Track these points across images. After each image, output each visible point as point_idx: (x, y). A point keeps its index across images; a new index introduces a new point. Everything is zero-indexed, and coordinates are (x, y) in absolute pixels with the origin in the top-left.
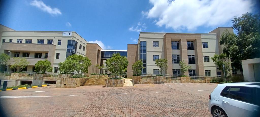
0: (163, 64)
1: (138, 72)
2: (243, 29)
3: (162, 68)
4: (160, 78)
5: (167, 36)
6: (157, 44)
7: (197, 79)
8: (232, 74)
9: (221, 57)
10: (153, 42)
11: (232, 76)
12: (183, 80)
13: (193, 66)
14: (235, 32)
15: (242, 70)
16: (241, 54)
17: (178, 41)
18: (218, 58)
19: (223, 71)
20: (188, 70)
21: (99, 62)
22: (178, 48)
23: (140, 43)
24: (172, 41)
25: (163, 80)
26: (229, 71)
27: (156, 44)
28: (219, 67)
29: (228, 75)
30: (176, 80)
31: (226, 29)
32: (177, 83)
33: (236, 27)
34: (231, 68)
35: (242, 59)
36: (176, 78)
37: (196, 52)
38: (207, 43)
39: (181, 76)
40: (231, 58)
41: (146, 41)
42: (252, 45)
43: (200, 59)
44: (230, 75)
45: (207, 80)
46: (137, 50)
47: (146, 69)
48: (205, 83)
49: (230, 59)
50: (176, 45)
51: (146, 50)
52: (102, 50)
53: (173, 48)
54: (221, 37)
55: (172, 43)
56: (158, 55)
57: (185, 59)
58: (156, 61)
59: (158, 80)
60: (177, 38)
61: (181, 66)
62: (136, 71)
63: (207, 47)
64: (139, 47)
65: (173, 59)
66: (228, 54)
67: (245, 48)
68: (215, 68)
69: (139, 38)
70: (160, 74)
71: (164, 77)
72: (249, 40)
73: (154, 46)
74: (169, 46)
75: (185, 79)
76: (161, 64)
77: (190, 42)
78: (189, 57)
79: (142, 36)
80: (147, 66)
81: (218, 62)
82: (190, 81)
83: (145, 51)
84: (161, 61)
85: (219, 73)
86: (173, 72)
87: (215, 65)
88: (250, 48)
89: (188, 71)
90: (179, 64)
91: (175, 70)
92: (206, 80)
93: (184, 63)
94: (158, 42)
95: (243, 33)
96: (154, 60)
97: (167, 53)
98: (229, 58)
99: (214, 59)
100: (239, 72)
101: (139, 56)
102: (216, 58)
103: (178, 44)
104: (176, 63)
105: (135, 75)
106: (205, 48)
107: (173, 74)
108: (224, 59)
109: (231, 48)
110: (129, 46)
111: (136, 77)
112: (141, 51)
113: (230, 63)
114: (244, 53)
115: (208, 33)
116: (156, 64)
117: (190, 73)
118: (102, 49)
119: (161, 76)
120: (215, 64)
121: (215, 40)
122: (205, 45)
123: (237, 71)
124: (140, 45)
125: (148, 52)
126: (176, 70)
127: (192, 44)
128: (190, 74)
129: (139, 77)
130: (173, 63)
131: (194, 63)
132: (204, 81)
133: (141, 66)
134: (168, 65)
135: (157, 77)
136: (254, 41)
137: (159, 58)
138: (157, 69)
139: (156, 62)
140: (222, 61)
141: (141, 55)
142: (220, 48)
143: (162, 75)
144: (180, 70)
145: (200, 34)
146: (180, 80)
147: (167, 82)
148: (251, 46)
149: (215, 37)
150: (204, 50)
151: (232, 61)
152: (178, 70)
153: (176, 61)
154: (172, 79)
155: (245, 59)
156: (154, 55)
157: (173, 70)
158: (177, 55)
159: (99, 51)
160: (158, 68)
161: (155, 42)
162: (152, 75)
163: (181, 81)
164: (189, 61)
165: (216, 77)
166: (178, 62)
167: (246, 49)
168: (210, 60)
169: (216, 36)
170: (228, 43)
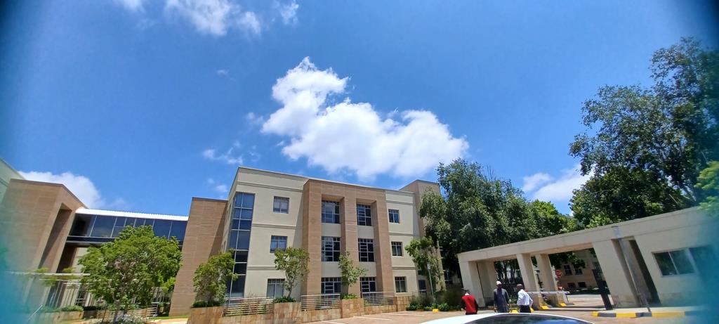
0: (297, 263)
1: (213, 293)
2: (455, 190)
3: (293, 275)
4: (283, 307)
5: (312, 186)
6: (284, 206)
7: (377, 303)
8: (444, 285)
9: (424, 245)
10: (275, 197)
11: (445, 289)
12: (346, 311)
13: (369, 269)
14: (443, 193)
15: (460, 276)
16: (455, 240)
17: (338, 203)
18: (419, 249)
19: (429, 279)
20: (358, 278)
21: (54, 256)
22: (337, 221)
23: (234, 199)
24: (322, 201)
25: (292, 313)
26: (439, 277)
27: (281, 204)
28: (420, 269)
29: (438, 288)
30: (329, 311)
31: (428, 185)
32: (330, 318)
33: (443, 183)
34: (442, 271)
35: (459, 252)
36: (330, 304)
37: (376, 232)
38: (397, 211)
39: (342, 298)
40: (441, 249)
41: (253, 195)
42: (471, 221)
43: (385, 248)
44: (442, 287)
45: (399, 303)
46: (222, 219)
47: (242, 280)
48: (395, 314)
49: (439, 250)
50: (334, 213)
51: (251, 222)
52: (81, 211)
53: (326, 218)
54: (422, 202)
55: (323, 206)
56: (285, 238)
57: (352, 250)
58: (276, 255)
59: (277, 316)
60: (336, 193)
61: (343, 268)
62: (208, 289)
63: (397, 221)
64: (230, 210)
65: (323, 249)
66: (435, 239)
67: (462, 227)
68: (414, 272)
69: (235, 183)
70: (286, 293)
71: (296, 304)
72: (465, 211)
73: (275, 210)
74: (316, 212)
75: (352, 306)
76: (292, 264)
77: (363, 206)
78: (361, 244)
79: (243, 177)
80: (248, 272)
81: (419, 257)
82: (362, 309)
83: (247, 224)
84: (292, 255)
85: (422, 285)
86: (323, 285)
87: (413, 265)
88: (469, 227)
89: (358, 282)
90: (338, 262)
91: (327, 279)
92: (397, 305)
93: (349, 260)
94: (288, 199)
95: (456, 198)
96: (272, 251)
97: (310, 232)
98: (436, 248)
99: (411, 251)
100: (455, 280)
101: (226, 238)
102: (414, 248)
103: (337, 210)
104: (330, 260)
105: (203, 305)
106: (394, 223)
107: (323, 292)
108: (430, 250)
109: (439, 227)
110: (197, 203)
111: (204, 310)
112: (234, 224)
113: (440, 258)
114: (461, 239)
115: (397, 189)
116: (277, 265)
117: (363, 287)
118: (83, 205)
119: (289, 300)
120: (414, 261)
121: (412, 207)
122: (394, 217)
123: (453, 278)
124: (235, 203)
125: (257, 225)
126: (331, 279)
127: (368, 213)
128: (364, 291)
129: (215, 309)
130: (323, 260)
131: (371, 259)
132: (394, 307)
133: (227, 272)
134: (310, 266)
135: (277, 306)
136: (472, 215)
137: (286, 245)
138: (278, 280)
139: (276, 258)
140: (426, 254)
141: (232, 235)
142: (420, 224)
143: (292, 297)
144: (339, 279)
145: (384, 190)
146: (338, 310)
147: (305, 320)
148: (469, 224)
149: (410, 199)
150: (393, 227)
151: (442, 254)
152: (335, 279)
153: (330, 254)
154: (318, 308)
155: (463, 251)
156: (273, 237)
157: (323, 279)
158: (335, 239)
159: (64, 212)
160: (281, 275)
161: (280, 198)
162: (259, 301)
163: (341, 312)
164: (363, 254)
165: (417, 295)
166: (336, 259)
167: (463, 230)
168: (405, 252)
169: (412, 198)
170: (433, 216)
